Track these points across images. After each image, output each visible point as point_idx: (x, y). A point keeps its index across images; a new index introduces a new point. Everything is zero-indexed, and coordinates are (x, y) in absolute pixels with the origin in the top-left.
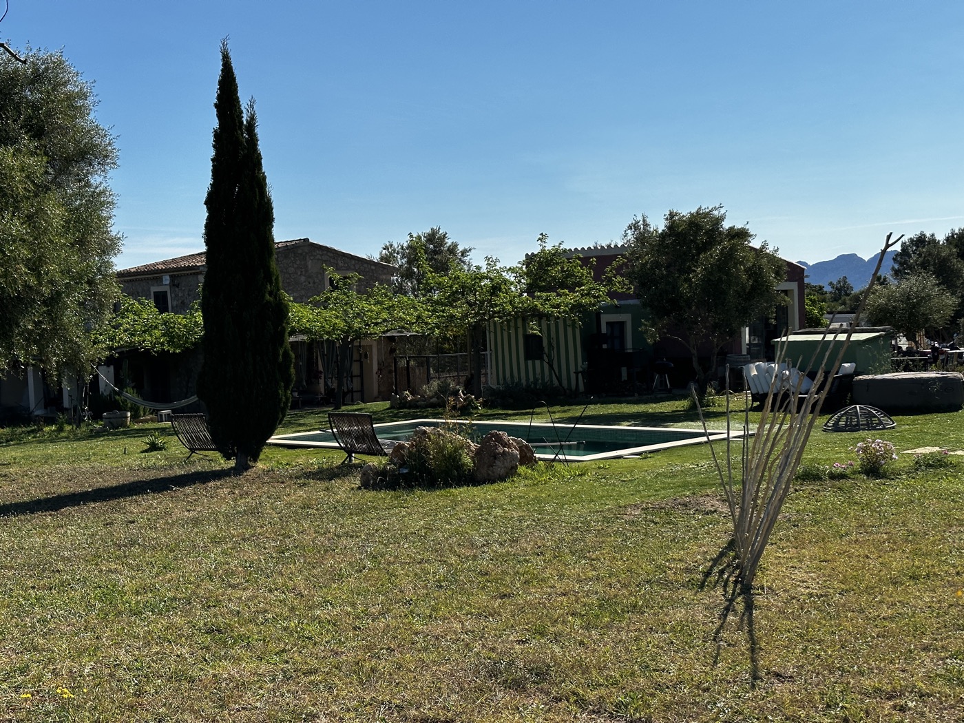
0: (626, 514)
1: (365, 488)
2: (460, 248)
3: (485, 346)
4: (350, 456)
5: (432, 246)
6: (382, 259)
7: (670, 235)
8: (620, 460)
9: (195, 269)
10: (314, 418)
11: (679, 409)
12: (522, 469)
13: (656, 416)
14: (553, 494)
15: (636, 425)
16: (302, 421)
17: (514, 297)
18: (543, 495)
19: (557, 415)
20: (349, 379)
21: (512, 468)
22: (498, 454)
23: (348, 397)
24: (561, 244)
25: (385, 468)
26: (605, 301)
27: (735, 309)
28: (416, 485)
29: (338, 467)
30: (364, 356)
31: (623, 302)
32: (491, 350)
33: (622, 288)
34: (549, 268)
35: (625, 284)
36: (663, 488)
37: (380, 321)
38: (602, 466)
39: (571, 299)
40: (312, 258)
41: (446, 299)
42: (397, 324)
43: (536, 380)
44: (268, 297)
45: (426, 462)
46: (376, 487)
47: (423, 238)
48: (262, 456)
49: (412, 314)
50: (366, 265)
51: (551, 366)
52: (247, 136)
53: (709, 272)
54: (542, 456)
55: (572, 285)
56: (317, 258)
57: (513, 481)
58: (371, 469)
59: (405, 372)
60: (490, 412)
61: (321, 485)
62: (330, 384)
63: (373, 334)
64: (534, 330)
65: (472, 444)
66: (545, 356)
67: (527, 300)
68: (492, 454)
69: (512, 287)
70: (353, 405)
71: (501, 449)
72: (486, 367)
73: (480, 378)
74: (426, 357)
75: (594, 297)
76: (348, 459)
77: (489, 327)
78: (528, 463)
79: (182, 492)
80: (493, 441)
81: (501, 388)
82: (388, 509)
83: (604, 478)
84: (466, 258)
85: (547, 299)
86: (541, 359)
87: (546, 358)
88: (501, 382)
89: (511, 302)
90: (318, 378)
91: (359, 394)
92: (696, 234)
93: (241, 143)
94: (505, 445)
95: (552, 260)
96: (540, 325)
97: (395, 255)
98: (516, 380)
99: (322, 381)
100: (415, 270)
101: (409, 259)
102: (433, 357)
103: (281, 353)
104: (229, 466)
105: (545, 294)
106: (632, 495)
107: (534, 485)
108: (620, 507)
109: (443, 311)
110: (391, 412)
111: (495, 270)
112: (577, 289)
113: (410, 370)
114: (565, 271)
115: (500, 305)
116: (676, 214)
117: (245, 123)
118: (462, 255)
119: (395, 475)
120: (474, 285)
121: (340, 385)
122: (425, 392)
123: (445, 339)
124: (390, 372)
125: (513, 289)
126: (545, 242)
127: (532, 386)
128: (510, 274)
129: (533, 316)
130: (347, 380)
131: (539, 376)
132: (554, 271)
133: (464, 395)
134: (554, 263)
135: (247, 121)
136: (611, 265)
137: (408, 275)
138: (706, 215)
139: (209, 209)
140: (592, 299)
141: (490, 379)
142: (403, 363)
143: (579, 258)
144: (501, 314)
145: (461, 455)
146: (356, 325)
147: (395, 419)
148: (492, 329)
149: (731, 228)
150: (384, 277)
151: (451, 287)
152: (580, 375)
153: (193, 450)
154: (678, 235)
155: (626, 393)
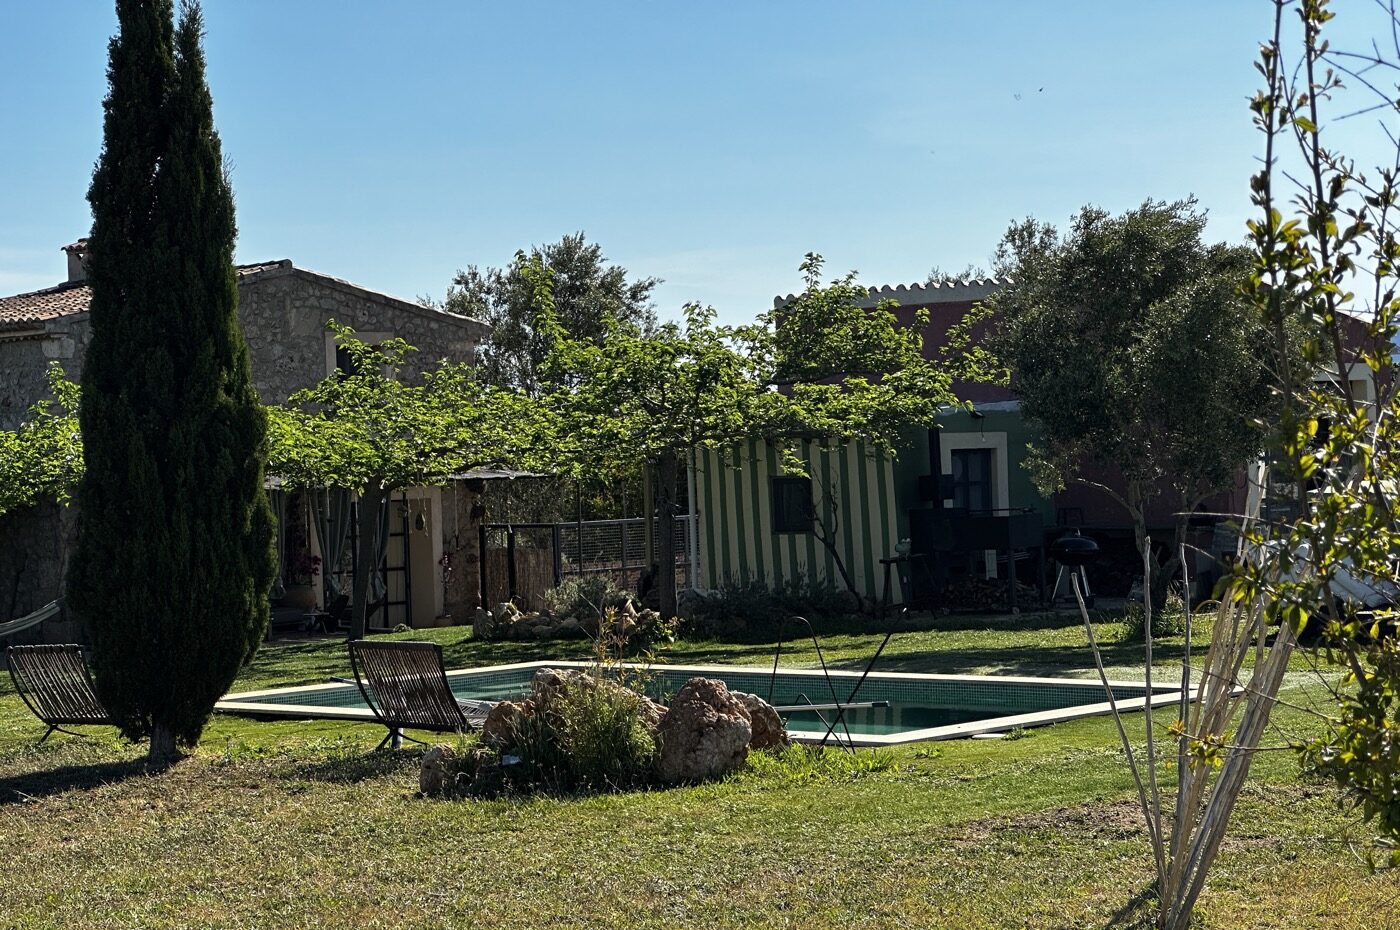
0: (961, 839)
1: (430, 796)
2: (630, 281)
3: (684, 502)
4: (394, 734)
5: (565, 276)
6: (452, 305)
7: (1083, 262)
8: (964, 742)
9: (36, 329)
10: (305, 659)
11: (1104, 640)
12: (755, 758)
13: (1052, 655)
14: (818, 804)
15: (1006, 673)
16: (279, 667)
17: (748, 395)
18: (799, 807)
19: (842, 654)
20: (379, 574)
21: (736, 754)
22: (708, 726)
23: (379, 614)
24: (851, 277)
25: (471, 755)
26: (947, 403)
27: (1225, 423)
28: (536, 787)
29: (369, 757)
30: (412, 525)
31: (988, 407)
32: (697, 511)
33: (986, 374)
34: (826, 331)
35: (991, 366)
36: (1044, 793)
37: (451, 444)
38: (924, 752)
39: (873, 399)
40: (298, 304)
41: (597, 397)
42: (487, 454)
43: (797, 577)
44: (222, 396)
45: (557, 741)
46: (453, 792)
47: (544, 257)
48: (204, 737)
49: (522, 430)
50: (418, 321)
51: (830, 547)
52: (180, 56)
53: (1169, 342)
54: (800, 735)
55: (877, 367)
56: (308, 303)
57: (737, 780)
58: (442, 757)
59: (504, 561)
60: (693, 648)
61: (338, 791)
62: (337, 586)
63: (434, 474)
64: (792, 465)
65: (653, 706)
66: (816, 523)
67: (777, 400)
68: (695, 727)
69: (744, 372)
70: (389, 632)
71: (712, 715)
72: (685, 550)
73: (672, 574)
74: (552, 526)
75: (925, 393)
76: (390, 741)
77: (694, 459)
78: (770, 745)
79: (42, 805)
80: (696, 698)
81: (719, 596)
82: (481, 833)
83: (926, 775)
84: (641, 303)
85: (822, 399)
86: (808, 530)
87: (818, 529)
88: (721, 582)
89: (740, 406)
90: (309, 572)
91: (401, 609)
92: (1141, 261)
93: (170, 69)
94: (721, 707)
95: (832, 312)
96: (806, 456)
97: (483, 295)
98: (753, 578)
99: (318, 580)
100: (528, 329)
101: (514, 305)
102: (567, 527)
103: (249, 514)
104: (136, 756)
105: (817, 388)
106: (978, 804)
107: (781, 787)
108: (951, 826)
109: (591, 424)
110: (475, 648)
111: (706, 332)
112: (886, 376)
113: (516, 555)
114: (860, 338)
115: (716, 410)
116: (1099, 215)
117: (176, 27)
118: (634, 297)
119: (491, 769)
120: (659, 368)
121: (359, 589)
122: (550, 604)
123: (595, 485)
124: (471, 560)
125: (747, 376)
126: (817, 274)
127: (789, 591)
128: (740, 343)
129: (790, 435)
130: (374, 579)
131: (804, 569)
132: (838, 337)
133: (637, 610)
134: (836, 319)
135: (182, 25)
136: (960, 323)
137: (512, 340)
138: (1165, 217)
139: (97, 210)
140: (919, 400)
141: (696, 577)
142: (500, 540)
143: (891, 309)
144: (722, 431)
145: (629, 727)
146: (399, 455)
147: (485, 662)
148: (700, 465)
149: (1219, 248)
150: (458, 346)
151: (609, 371)
152: (893, 566)
153: (52, 723)
154: (1101, 262)
155: (994, 606)
